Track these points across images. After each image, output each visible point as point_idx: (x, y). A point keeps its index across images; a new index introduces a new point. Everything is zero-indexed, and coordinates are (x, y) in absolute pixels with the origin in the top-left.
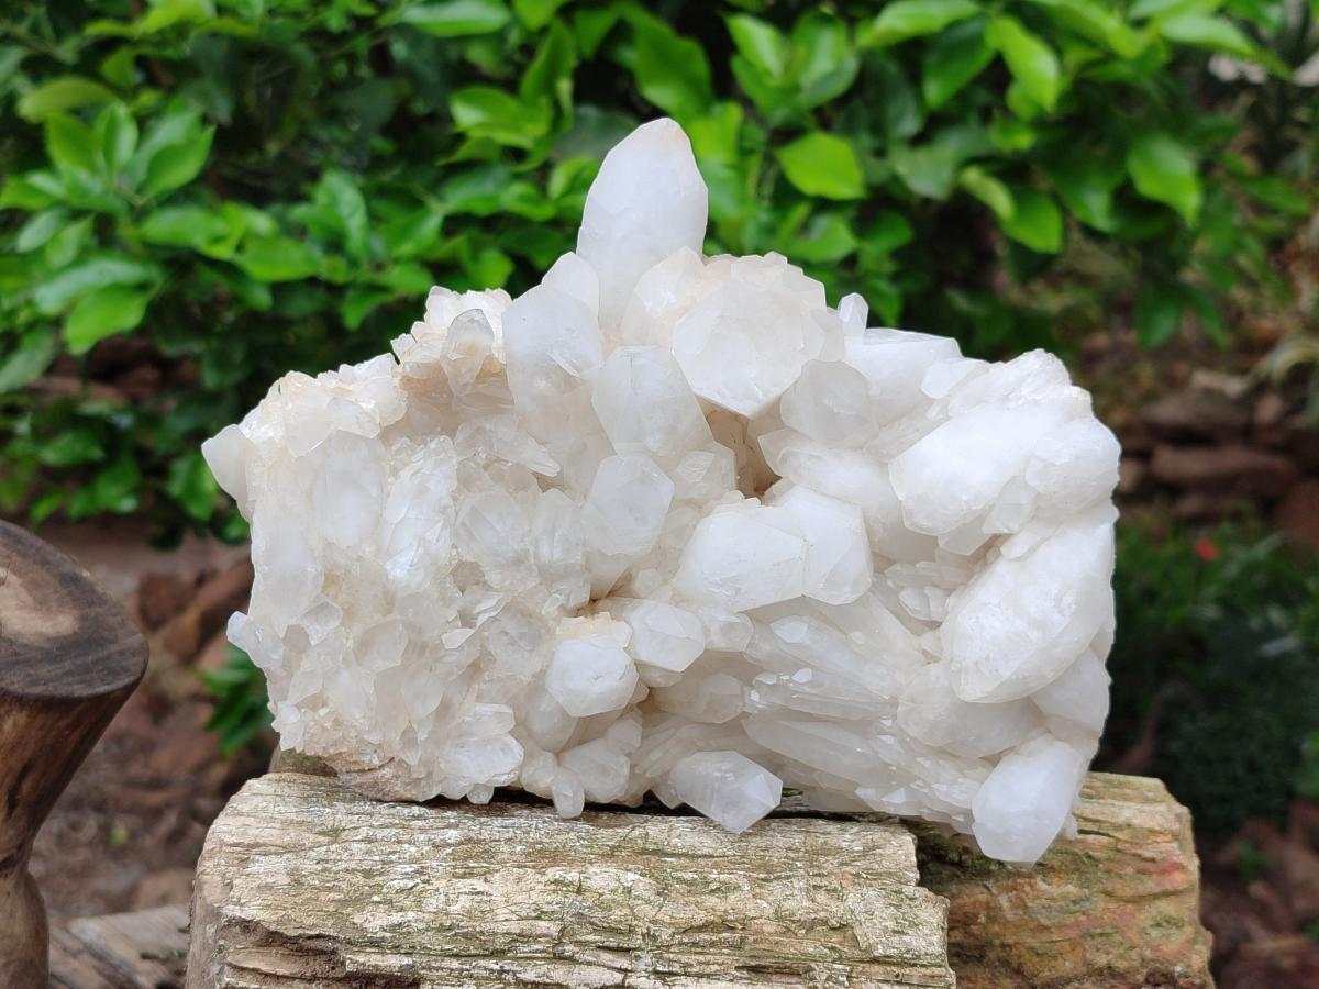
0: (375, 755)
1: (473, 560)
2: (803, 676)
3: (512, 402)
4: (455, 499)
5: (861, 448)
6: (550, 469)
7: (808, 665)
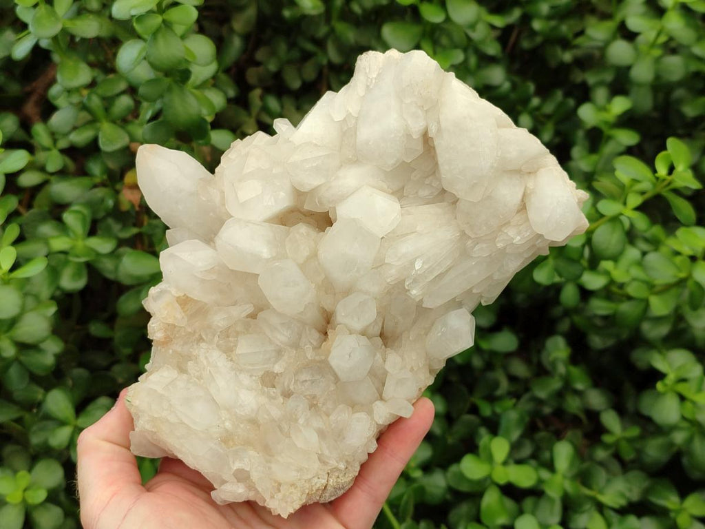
0: (320, 480)
1: (263, 373)
2: (418, 265)
3: (206, 304)
4: (231, 360)
5: (342, 166)
6: (249, 309)
7: (416, 259)
